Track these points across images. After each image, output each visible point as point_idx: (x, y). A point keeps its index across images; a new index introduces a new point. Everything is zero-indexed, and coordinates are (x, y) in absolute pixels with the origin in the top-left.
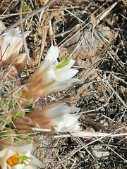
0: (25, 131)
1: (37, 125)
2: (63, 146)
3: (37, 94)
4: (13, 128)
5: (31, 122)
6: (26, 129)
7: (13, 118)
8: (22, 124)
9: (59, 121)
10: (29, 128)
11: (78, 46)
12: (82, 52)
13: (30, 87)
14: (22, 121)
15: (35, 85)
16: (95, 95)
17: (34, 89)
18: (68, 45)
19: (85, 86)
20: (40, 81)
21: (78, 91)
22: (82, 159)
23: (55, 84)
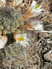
0: (24, 30)
1: (28, 28)
2: (36, 39)
3: (28, 18)
4: (20, 29)
5: (26, 27)
6: (24, 29)
7: (20, 25)
8: (23, 27)
9: (36, 26)
10: (25, 29)
11: (42, 3)
12: (43, 5)
13: (26, 15)
14: (23, 26)
15: (28, 14)
16: (48, 21)
17: (27, 16)
18: (38, 2)
19: (44, 18)
20: (29, 13)
21: (42, 19)
22: (43, 44)
23: (35, 14)
